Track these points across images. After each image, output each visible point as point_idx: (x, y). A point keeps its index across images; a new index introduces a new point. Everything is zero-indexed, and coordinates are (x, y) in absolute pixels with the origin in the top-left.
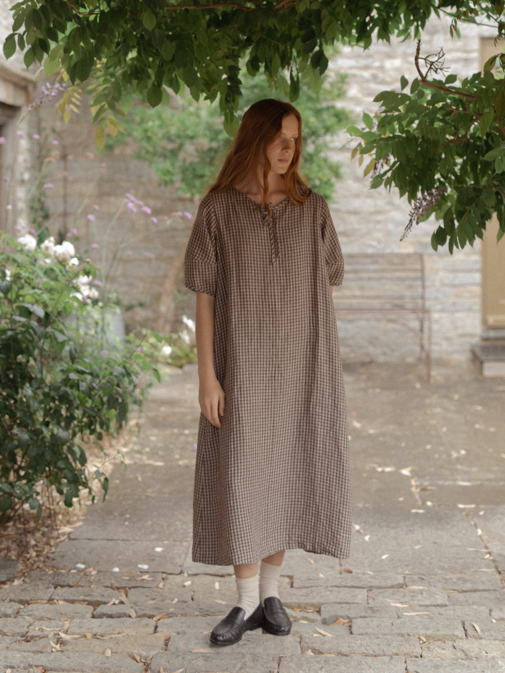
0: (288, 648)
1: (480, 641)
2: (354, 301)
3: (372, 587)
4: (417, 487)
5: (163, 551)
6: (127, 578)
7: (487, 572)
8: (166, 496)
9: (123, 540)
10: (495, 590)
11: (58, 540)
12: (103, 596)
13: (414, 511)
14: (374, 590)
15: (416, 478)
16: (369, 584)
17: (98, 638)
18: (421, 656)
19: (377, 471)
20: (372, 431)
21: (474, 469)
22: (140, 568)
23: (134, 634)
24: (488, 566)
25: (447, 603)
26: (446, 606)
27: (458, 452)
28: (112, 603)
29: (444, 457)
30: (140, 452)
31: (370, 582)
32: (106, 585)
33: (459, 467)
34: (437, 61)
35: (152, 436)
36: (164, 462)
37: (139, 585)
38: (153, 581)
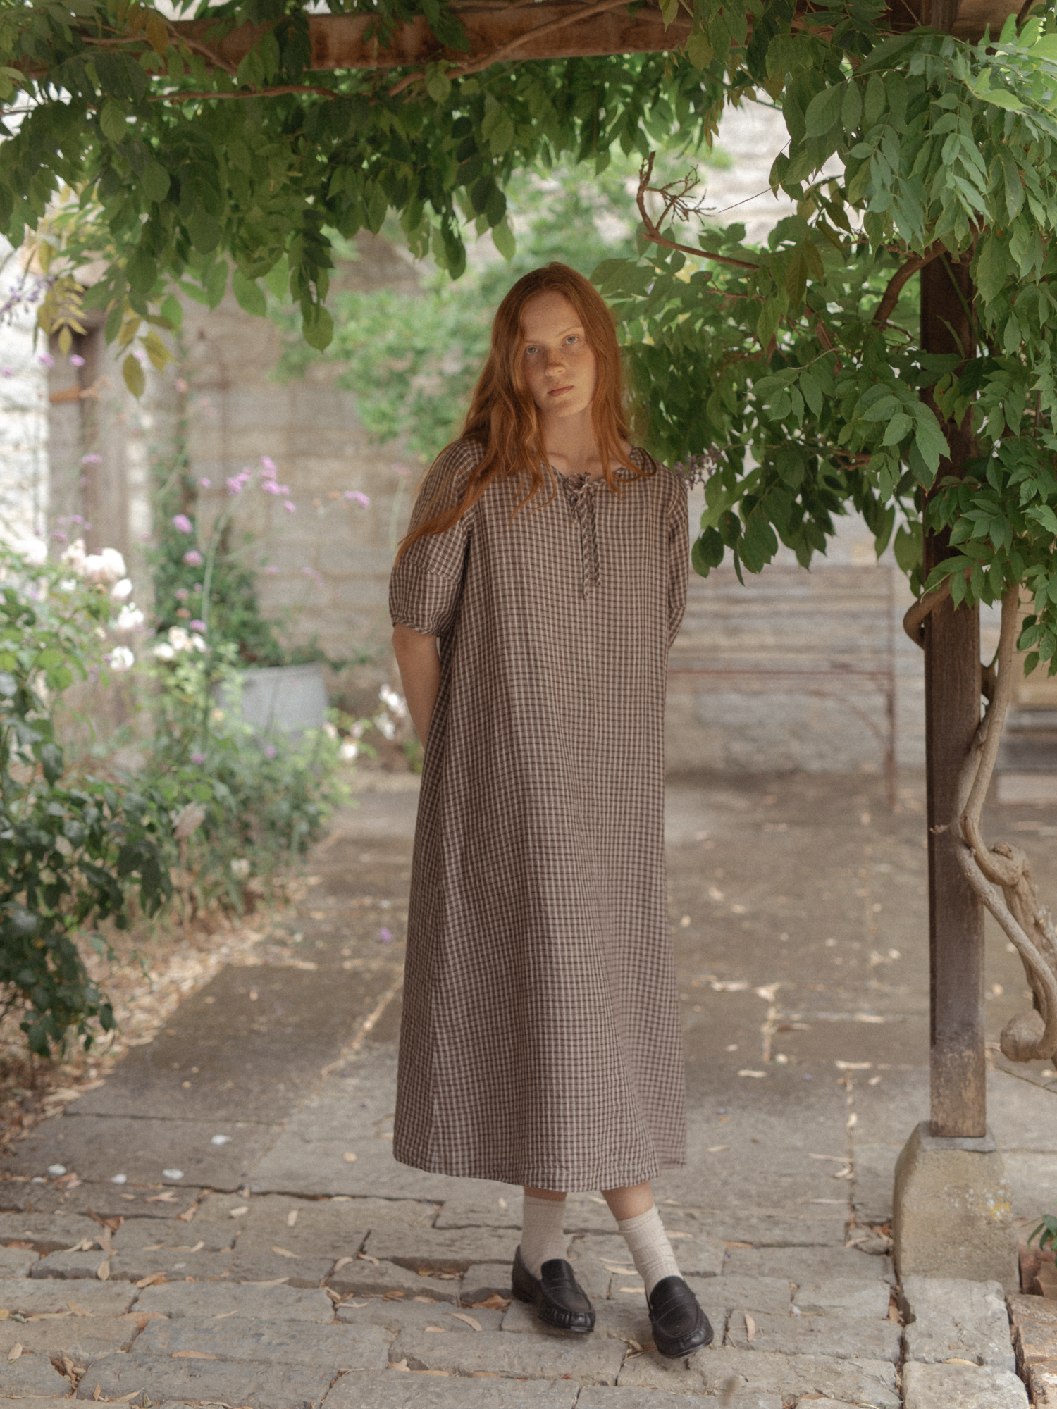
0: (361, 1356)
1: (745, 1354)
2: (761, 656)
3: (586, 1231)
4: (775, 1022)
5: (227, 1144)
6: (131, 1197)
7: (828, 1205)
8: (289, 1030)
9: (163, 1119)
10: (824, 1245)
11: (42, 1116)
12: (68, 1232)
13: (743, 1073)
14: (590, 1238)
15: (780, 1006)
16: (582, 1225)
17: (17, 1320)
18: (616, 1383)
19: (712, 990)
20: (739, 909)
21: (902, 990)
22: (166, 1178)
23: (88, 1314)
24: (837, 1194)
25: (718, 1271)
26: (715, 1275)
27: (885, 954)
28: (78, 1247)
29: (854, 962)
30: (282, 943)
31: (585, 1221)
32: (83, 1210)
33: (874, 984)
35: (318, 909)
36: (319, 962)
37: (145, 1211)
38: (176, 1204)
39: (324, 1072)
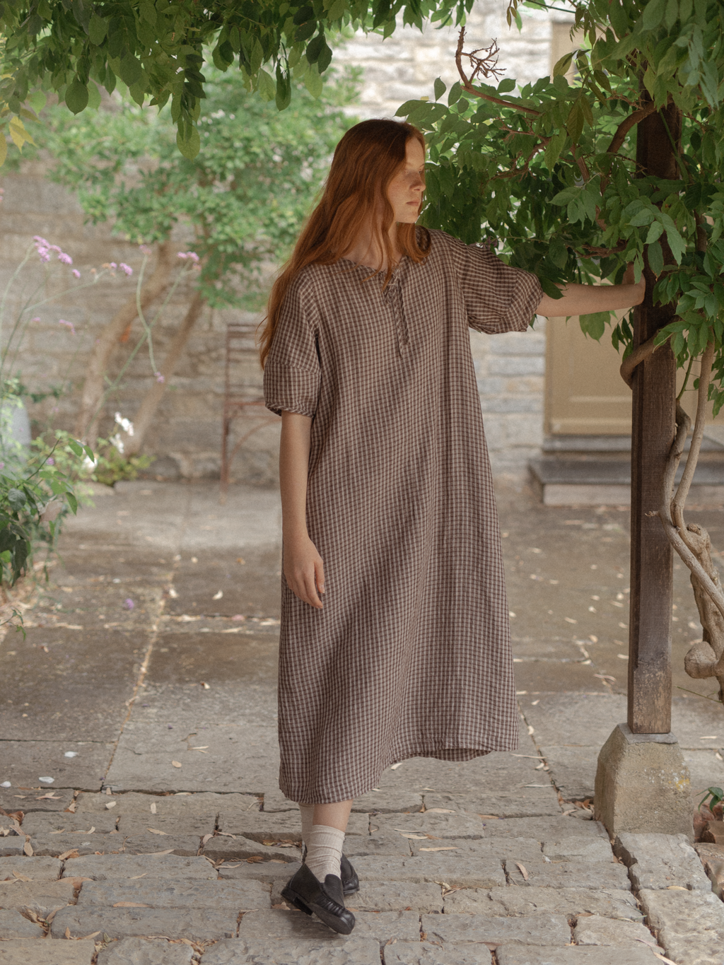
0: (252, 901)
1: (527, 889)
3: (376, 810)
5: (77, 756)
6: (22, 797)
7: (540, 788)
8: (85, 674)
9: (19, 741)
10: (550, 815)
14: (380, 815)
16: (374, 807)
18: (443, 911)
21: (527, 639)
22: (42, 782)
23: (30, 880)
24: (541, 780)
25: (483, 834)
26: (481, 837)
30: (47, 610)
31: (374, 803)
34: (487, 59)
35: (66, 586)
36: (84, 625)
37: (38, 807)
38: (60, 801)
39: (127, 704)
